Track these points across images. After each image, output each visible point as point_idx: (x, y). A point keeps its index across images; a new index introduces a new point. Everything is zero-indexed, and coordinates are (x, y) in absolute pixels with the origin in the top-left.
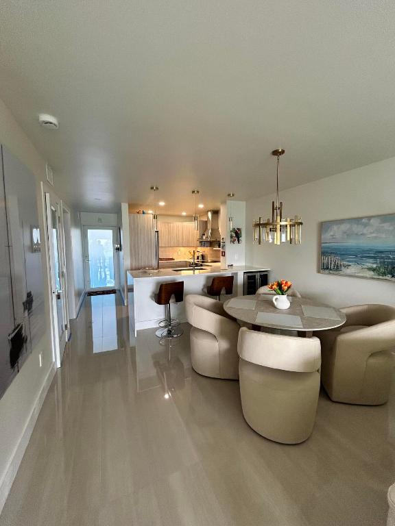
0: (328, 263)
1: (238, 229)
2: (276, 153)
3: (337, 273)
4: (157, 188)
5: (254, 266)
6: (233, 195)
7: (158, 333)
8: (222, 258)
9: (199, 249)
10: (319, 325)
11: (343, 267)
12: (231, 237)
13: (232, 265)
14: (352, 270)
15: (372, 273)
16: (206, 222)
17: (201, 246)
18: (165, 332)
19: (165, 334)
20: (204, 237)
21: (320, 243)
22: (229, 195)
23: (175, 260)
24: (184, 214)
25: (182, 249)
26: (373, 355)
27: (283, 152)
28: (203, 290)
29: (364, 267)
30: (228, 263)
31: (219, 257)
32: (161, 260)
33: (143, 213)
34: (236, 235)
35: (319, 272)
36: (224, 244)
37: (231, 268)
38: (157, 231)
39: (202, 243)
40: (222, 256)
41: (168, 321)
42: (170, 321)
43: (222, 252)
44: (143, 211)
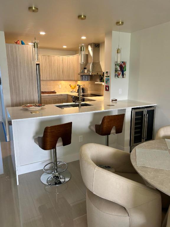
1: (123, 62)
4: (37, 9)
6: (122, 23)
8: (105, 92)
9: (79, 83)
12: (116, 71)
13: (116, 100)
16: (87, 56)
17: (82, 80)
22: (118, 23)
23: (57, 94)
24: (65, 47)
25: (63, 82)
28: (90, 127)
30: (111, 98)
32: (43, 93)
33: (22, 43)
34: (121, 69)
36: (108, 78)
37: (114, 103)
38: (39, 64)
39: (83, 77)
40: (106, 90)
41: (54, 164)
42: (56, 164)
43: (106, 86)
44: (22, 41)
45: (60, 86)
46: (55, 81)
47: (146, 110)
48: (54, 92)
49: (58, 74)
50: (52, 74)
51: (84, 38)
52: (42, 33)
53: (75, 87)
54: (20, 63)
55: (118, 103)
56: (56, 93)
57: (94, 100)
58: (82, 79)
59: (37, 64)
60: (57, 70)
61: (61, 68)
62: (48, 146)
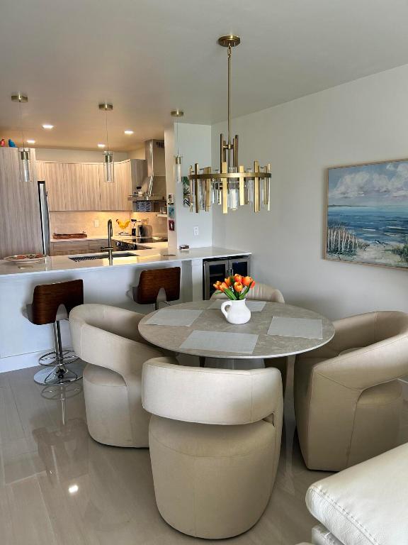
0: (336, 241)
2: (224, 41)
3: (350, 258)
4: (25, 98)
5: (227, 248)
6: (182, 113)
7: (40, 377)
8: (169, 233)
9: (136, 215)
10: (283, 348)
11: (358, 249)
12: (185, 194)
13: (187, 247)
14: (371, 253)
15: (398, 258)
16: (145, 163)
17: (137, 209)
18: (52, 374)
19: (53, 377)
20: (140, 193)
21: (326, 205)
22: (174, 113)
23: (88, 238)
24: (101, 146)
26: (367, 391)
27: (237, 41)
28: (127, 292)
29: (388, 248)
30: (180, 243)
31: (167, 232)
33: (11, 145)
35: (324, 257)
36: (172, 206)
37: (184, 251)
38: (43, 182)
39: (138, 204)
40: (170, 229)
41: (57, 354)
42: (61, 353)
43: (170, 222)
44: (9, 141)
45: (97, 223)
46: (86, 213)
47: (231, 262)
48: (83, 235)
49: (90, 197)
50: (77, 198)
51: (129, 133)
52: (48, 127)
53: (127, 224)
54: (7, 180)
55: (190, 251)
56: (86, 236)
57: (150, 248)
58: (135, 208)
59: (39, 182)
60: (89, 190)
61: (95, 187)
62: (43, 319)
